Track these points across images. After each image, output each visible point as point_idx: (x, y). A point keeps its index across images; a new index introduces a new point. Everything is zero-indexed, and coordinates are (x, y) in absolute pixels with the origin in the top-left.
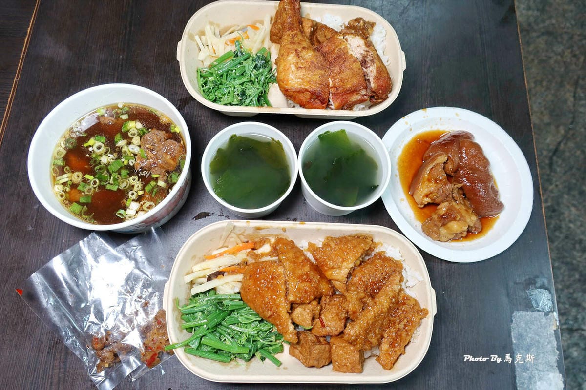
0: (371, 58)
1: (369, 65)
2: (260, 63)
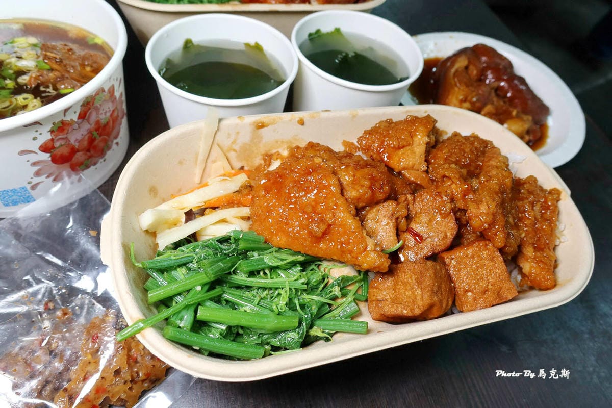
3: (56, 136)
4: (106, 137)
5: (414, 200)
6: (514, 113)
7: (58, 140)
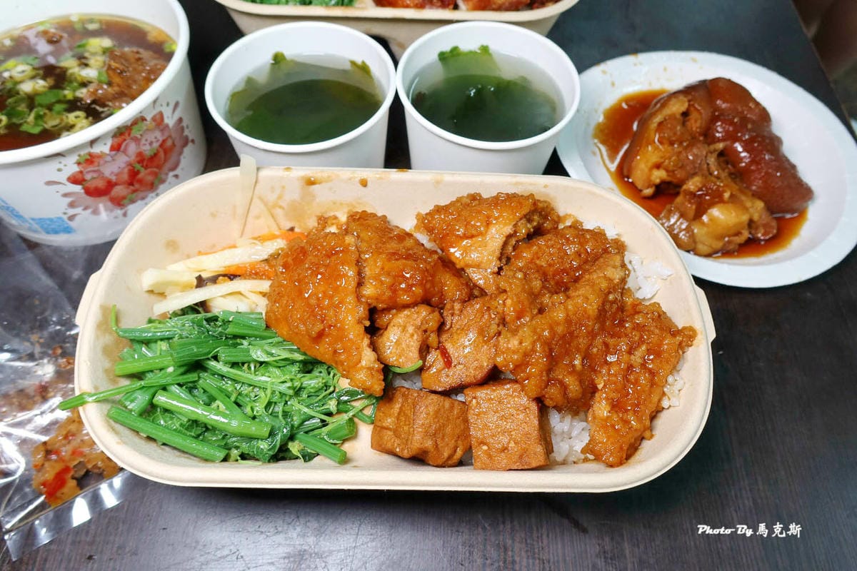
3: (85, 168)
4: (155, 170)
5: (461, 311)
6: (727, 195)
7: (88, 172)
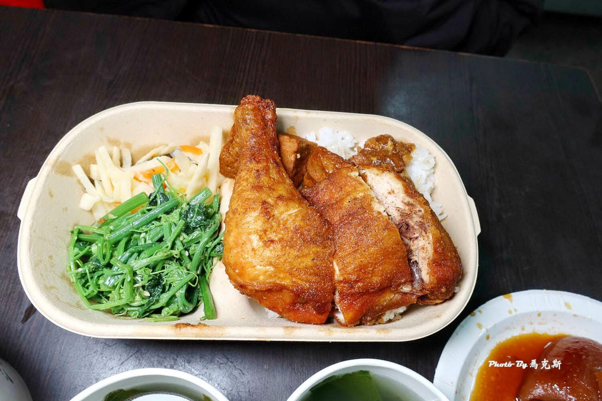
0: (420, 219)
1: (417, 235)
2: (195, 219)
